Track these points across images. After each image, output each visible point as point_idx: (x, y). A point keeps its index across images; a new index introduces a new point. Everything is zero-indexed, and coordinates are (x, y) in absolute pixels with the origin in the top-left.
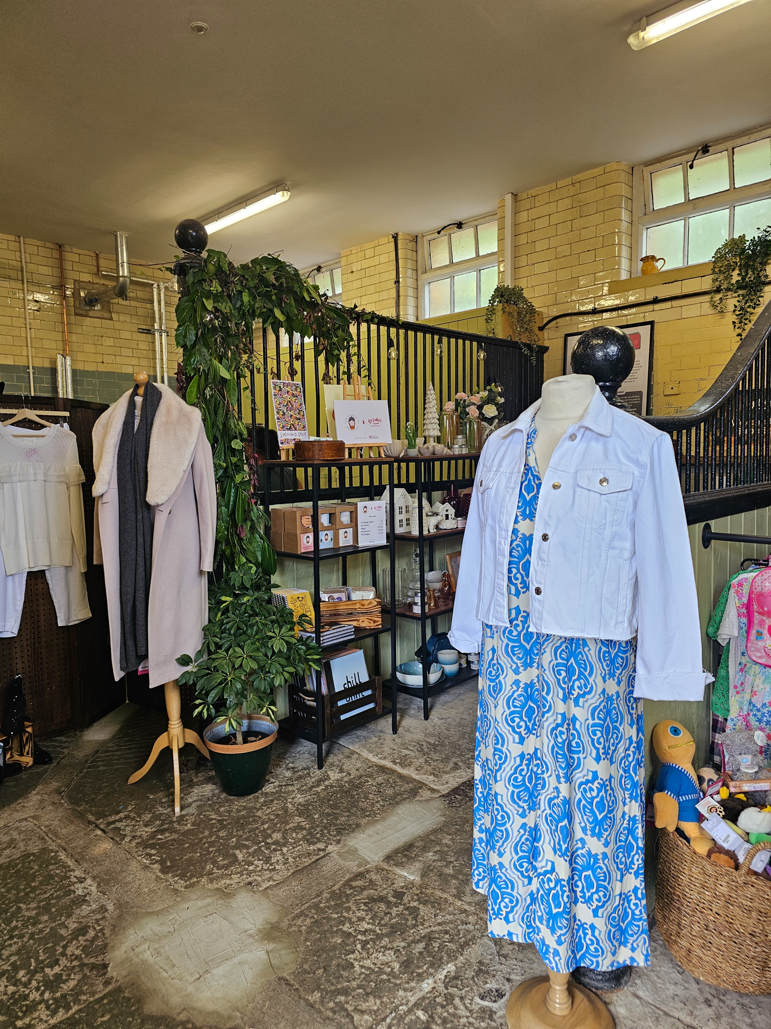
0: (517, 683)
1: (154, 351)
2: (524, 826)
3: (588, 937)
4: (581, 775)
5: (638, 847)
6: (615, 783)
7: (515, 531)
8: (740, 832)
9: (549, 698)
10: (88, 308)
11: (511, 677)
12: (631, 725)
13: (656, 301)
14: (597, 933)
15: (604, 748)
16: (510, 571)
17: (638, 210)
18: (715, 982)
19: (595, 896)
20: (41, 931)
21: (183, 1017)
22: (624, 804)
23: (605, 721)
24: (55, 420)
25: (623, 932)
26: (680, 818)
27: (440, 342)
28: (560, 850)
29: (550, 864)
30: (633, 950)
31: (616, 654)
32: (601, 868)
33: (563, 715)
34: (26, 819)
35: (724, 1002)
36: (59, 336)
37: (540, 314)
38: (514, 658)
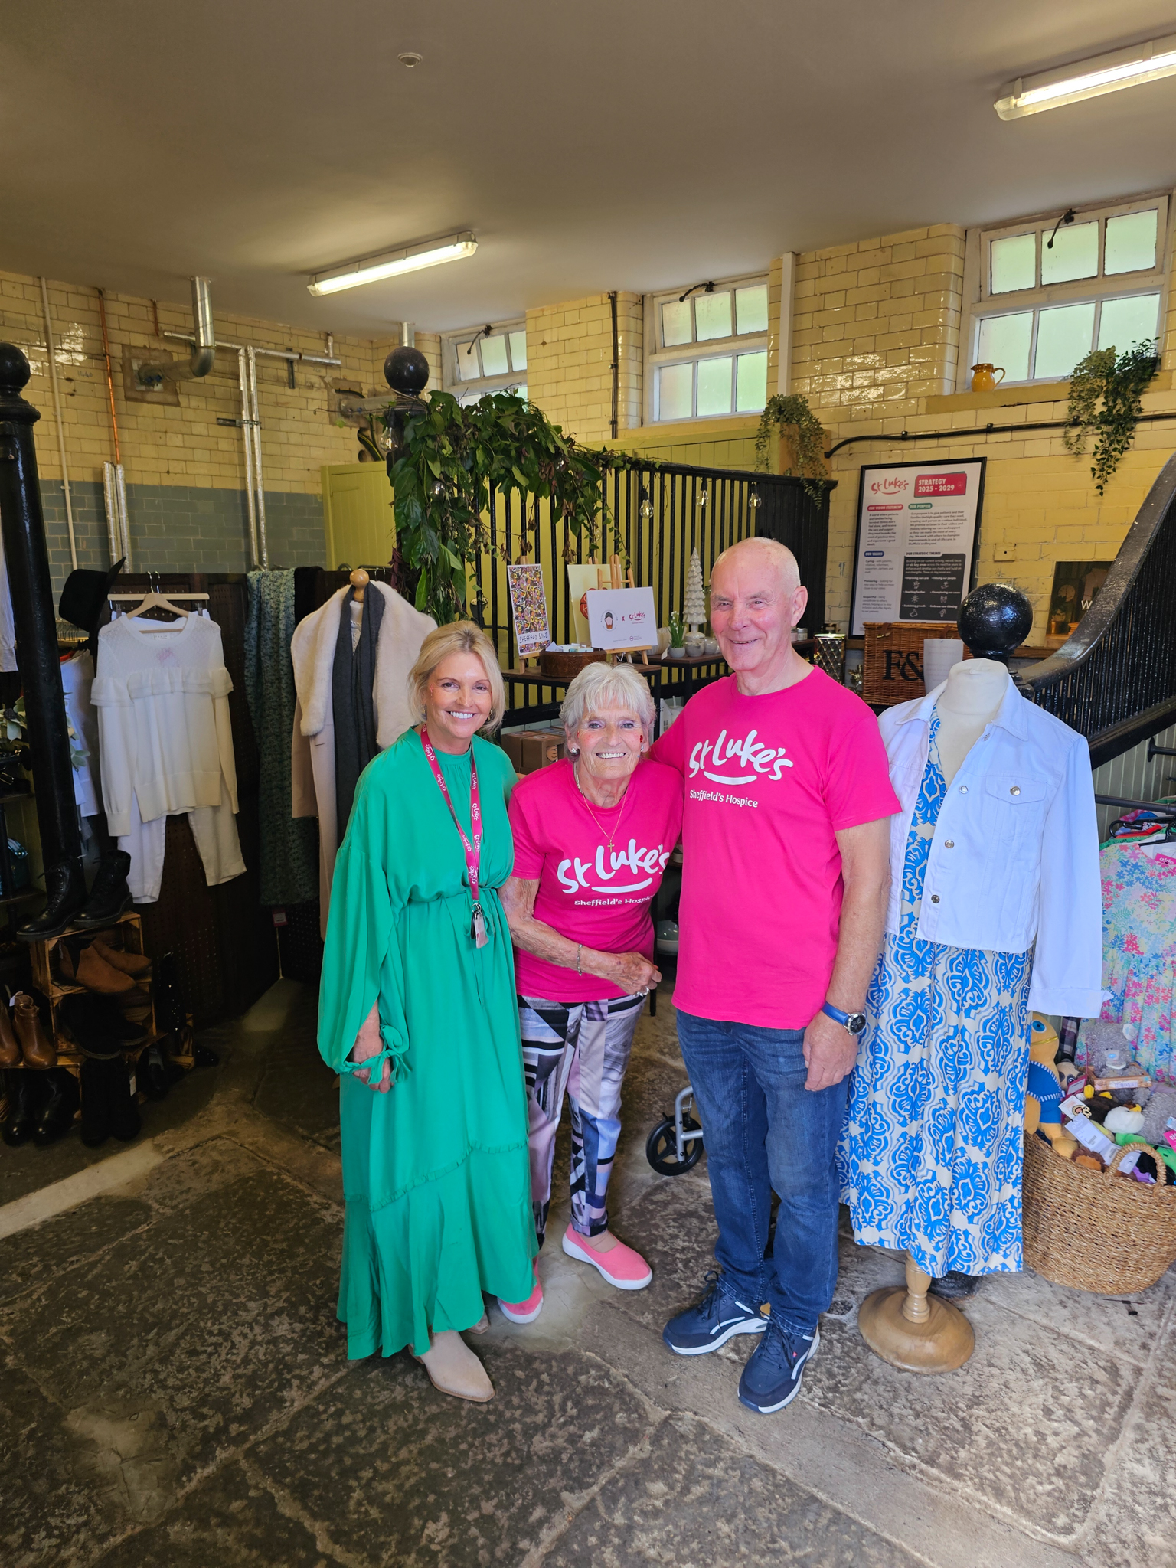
0: (906, 991)
1: (242, 453)
2: (904, 1135)
3: (960, 1243)
4: (966, 1085)
5: (1018, 1158)
6: (1002, 1095)
7: (913, 834)
8: (1107, 1133)
9: (941, 1010)
10: (143, 388)
11: (900, 985)
12: (1021, 1037)
13: (990, 430)
14: (970, 1239)
15: (994, 1060)
16: (905, 876)
17: (970, 294)
18: (1070, 1284)
19: (972, 1204)
20: (303, 1265)
21: (507, 1345)
22: (1009, 1115)
23: (996, 1033)
24: (191, 606)
25: (996, 1239)
26: (1042, 1120)
27: (704, 487)
28: (944, 1160)
29: (930, 1173)
30: (1005, 1256)
31: (1012, 965)
32: (980, 1177)
33: (956, 1027)
34: (219, 1137)
35: (1079, 1303)
36: (103, 434)
37: (828, 434)
38: (905, 966)
